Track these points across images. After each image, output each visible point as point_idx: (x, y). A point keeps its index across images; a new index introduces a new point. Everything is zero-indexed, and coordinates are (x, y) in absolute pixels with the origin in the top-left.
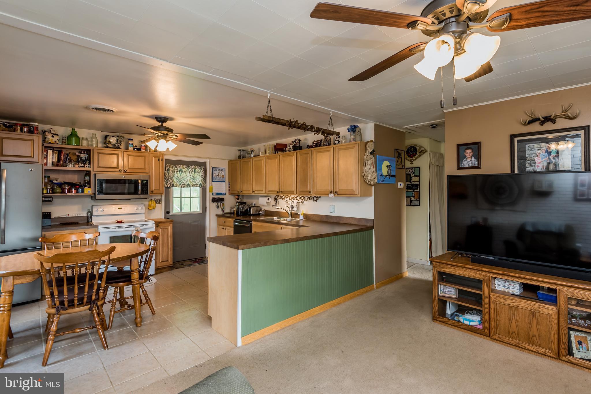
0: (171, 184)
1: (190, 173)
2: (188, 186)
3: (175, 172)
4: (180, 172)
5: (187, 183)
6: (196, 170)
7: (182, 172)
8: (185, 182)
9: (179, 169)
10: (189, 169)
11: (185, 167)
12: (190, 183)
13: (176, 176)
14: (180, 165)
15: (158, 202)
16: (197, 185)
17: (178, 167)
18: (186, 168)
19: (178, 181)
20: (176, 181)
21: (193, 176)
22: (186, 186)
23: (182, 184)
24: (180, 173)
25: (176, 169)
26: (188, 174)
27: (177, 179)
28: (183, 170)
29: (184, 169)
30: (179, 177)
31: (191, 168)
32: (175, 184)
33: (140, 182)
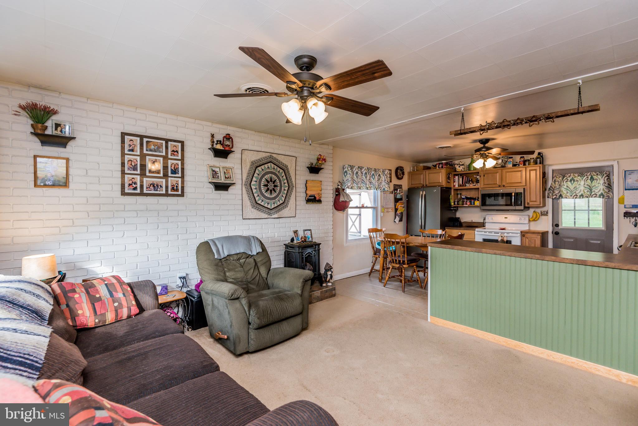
0: (557, 196)
1: (585, 181)
2: (582, 197)
3: (565, 182)
4: (571, 181)
5: (580, 194)
6: (595, 177)
7: (574, 181)
8: (577, 192)
9: (569, 179)
10: (584, 176)
11: (576, 175)
12: (584, 193)
13: (565, 187)
14: (571, 173)
15: (545, 214)
16: (597, 195)
17: (567, 176)
18: (578, 176)
19: (568, 191)
20: (565, 192)
21: (587, 185)
22: (578, 196)
23: (575, 194)
24: (571, 183)
25: (566, 179)
26: (582, 183)
27: (567, 189)
28: (575, 179)
29: (576, 178)
30: (570, 187)
31: (586, 175)
32: (564, 196)
33: (513, 194)
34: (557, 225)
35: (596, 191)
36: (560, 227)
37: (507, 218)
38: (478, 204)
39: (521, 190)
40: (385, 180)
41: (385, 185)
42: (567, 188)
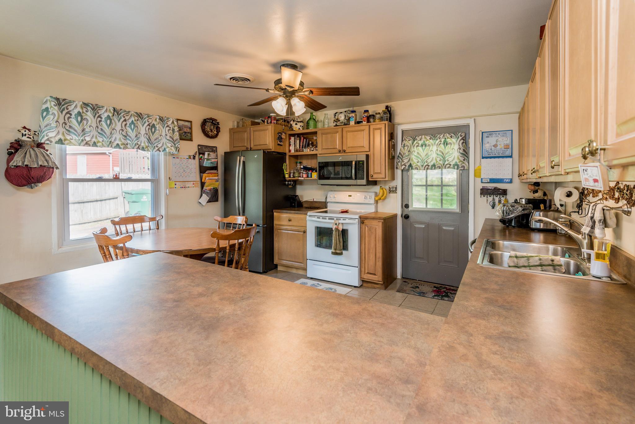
0: (406, 166)
1: (438, 145)
2: (433, 168)
3: (415, 147)
4: (422, 146)
5: (432, 163)
6: (449, 140)
7: (426, 146)
8: (429, 161)
9: (420, 142)
10: (437, 140)
11: (428, 138)
12: (436, 162)
13: (416, 154)
14: (422, 135)
15: (393, 190)
16: (450, 165)
17: (418, 139)
18: (430, 139)
19: (420, 160)
20: (415, 161)
21: (440, 151)
22: (430, 167)
23: (426, 164)
24: (423, 149)
25: (416, 143)
26: (435, 148)
27: (418, 157)
28: (427, 143)
29: (428, 141)
30: (421, 154)
31: (440, 138)
32: (414, 166)
33: (354, 163)
34: (407, 206)
35: (450, 159)
36: (410, 209)
37: (351, 196)
38: (315, 176)
39: (363, 158)
40: (166, 135)
41: (166, 143)
42: (417, 155)
